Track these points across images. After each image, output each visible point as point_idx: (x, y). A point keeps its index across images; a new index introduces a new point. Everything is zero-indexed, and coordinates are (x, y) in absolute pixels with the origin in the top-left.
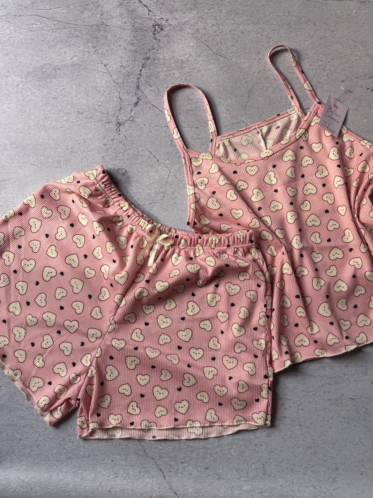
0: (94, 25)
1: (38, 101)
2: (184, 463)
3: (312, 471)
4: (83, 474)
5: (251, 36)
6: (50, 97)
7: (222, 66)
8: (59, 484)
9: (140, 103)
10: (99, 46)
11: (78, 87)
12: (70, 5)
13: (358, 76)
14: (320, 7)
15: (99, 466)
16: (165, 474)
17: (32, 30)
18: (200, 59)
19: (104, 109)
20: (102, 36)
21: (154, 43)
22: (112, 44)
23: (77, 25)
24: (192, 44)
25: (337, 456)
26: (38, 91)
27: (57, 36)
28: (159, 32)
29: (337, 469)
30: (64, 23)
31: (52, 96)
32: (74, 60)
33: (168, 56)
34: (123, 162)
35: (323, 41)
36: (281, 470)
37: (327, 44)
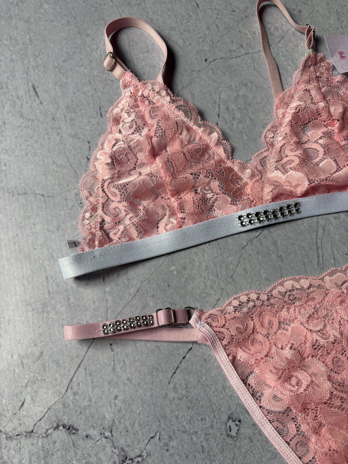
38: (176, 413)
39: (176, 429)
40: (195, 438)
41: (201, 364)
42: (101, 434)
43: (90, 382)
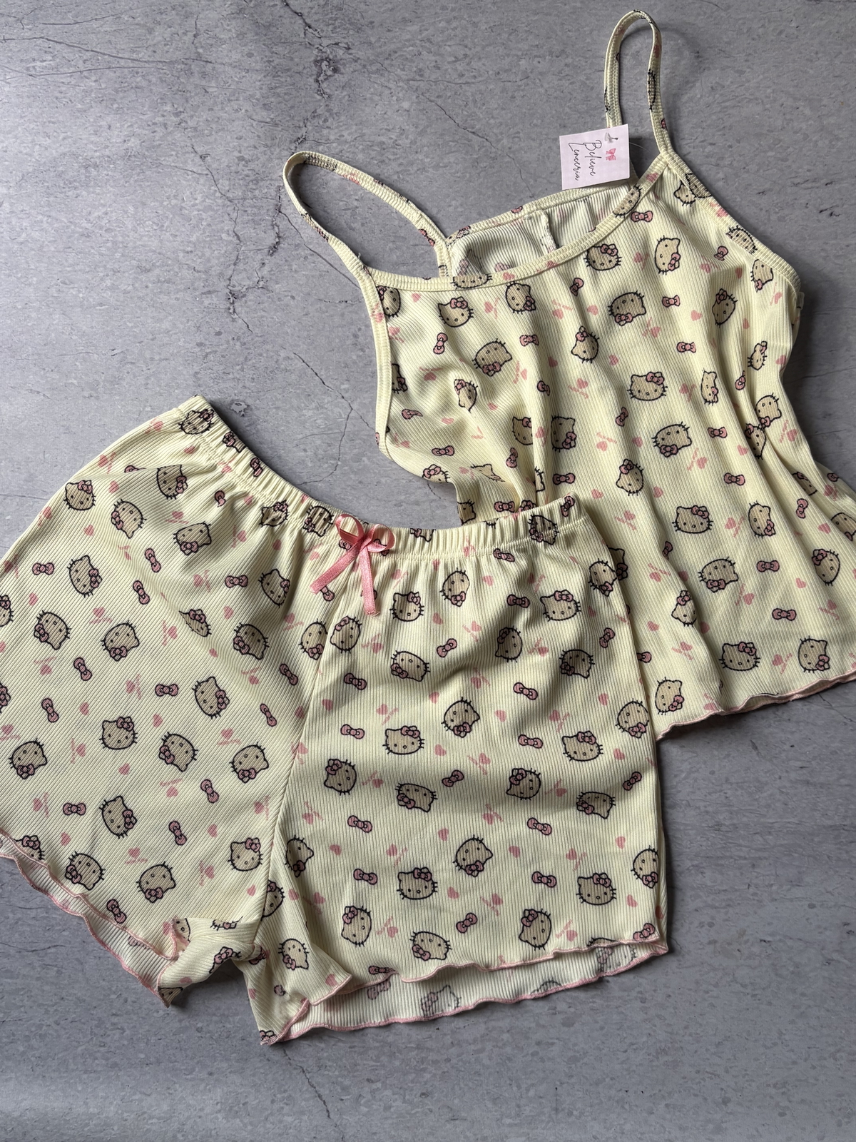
0: (176, 62)
1: (46, 243)
2: (372, 1082)
3: (667, 1105)
4: (143, 1104)
5: (546, 86)
6: (74, 232)
7: (475, 156)
8: (88, 1125)
9: (282, 245)
10: (188, 110)
11: (140, 209)
12: (122, 13)
13: (797, 181)
14: (713, 13)
15: (180, 1087)
16: (329, 1107)
17: (33, 73)
18: (425, 141)
19: (199, 260)
20: (196, 86)
21: (318, 103)
22: (220, 106)
23: (137, 60)
24: (406, 105)
25: (727, 1072)
26: (45, 219)
27: (91, 86)
28: (330, 76)
29: (726, 1101)
30: (106, 57)
31: (78, 229)
32: (130, 144)
33: (349, 134)
34: (241, 385)
35: (717, 96)
36: (596, 1101)
37: (727, 104)
38: (265, 355)
39: (250, 351)
40: (238, 368)
41: (308, 390)
42: (263, 278)
43: (314, 273)
